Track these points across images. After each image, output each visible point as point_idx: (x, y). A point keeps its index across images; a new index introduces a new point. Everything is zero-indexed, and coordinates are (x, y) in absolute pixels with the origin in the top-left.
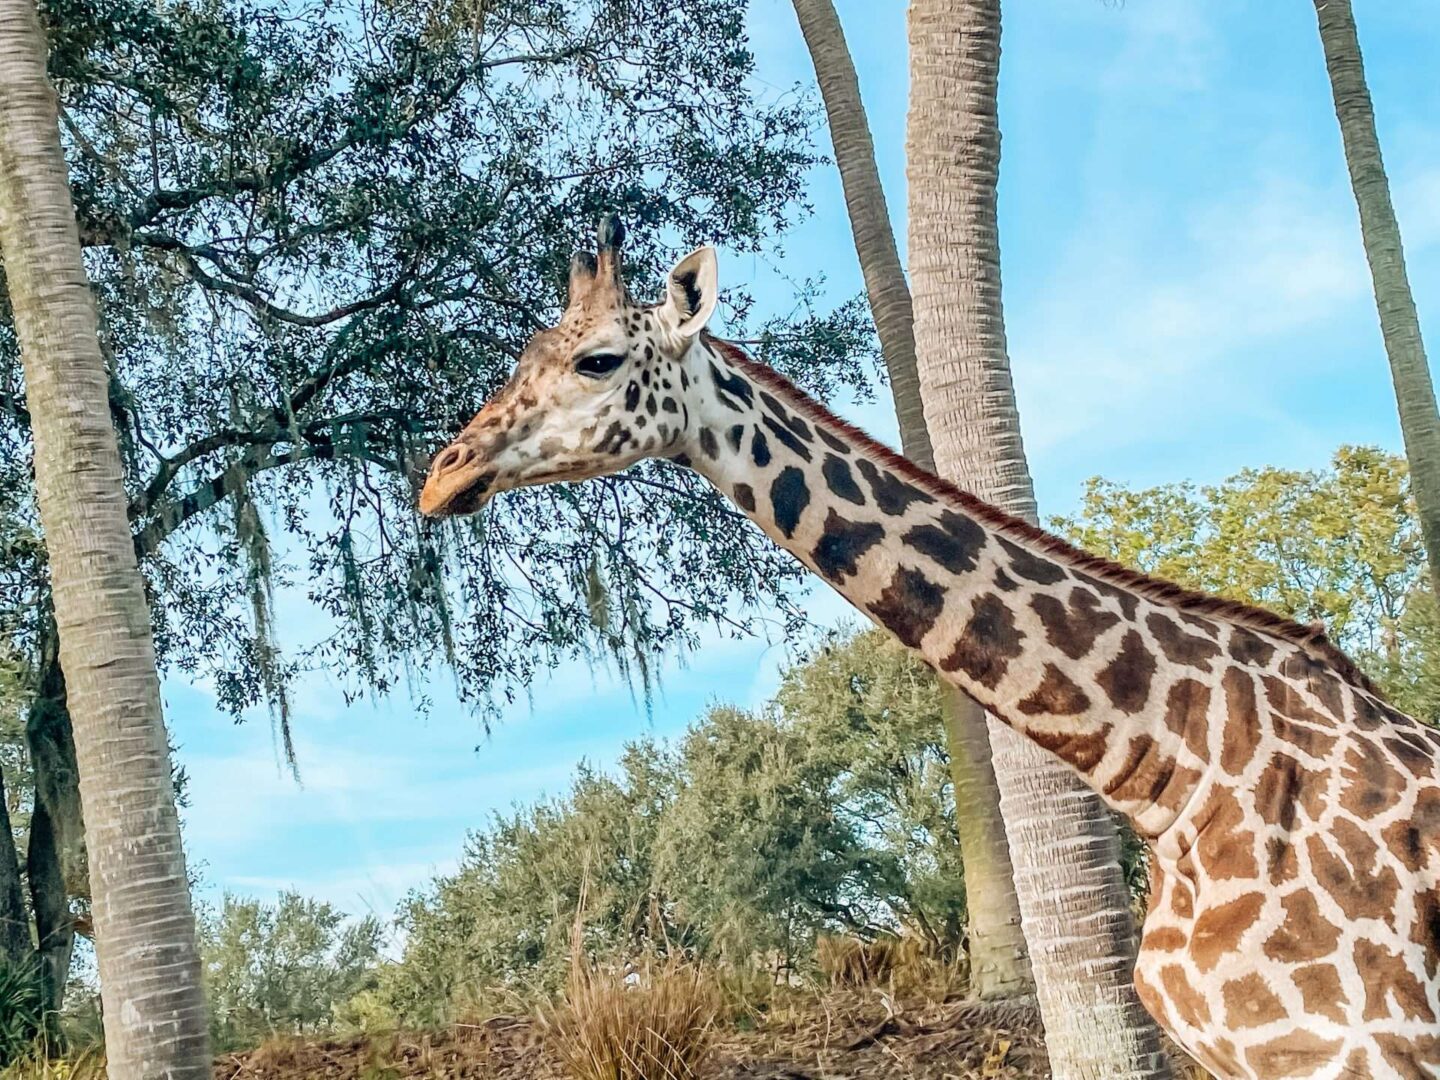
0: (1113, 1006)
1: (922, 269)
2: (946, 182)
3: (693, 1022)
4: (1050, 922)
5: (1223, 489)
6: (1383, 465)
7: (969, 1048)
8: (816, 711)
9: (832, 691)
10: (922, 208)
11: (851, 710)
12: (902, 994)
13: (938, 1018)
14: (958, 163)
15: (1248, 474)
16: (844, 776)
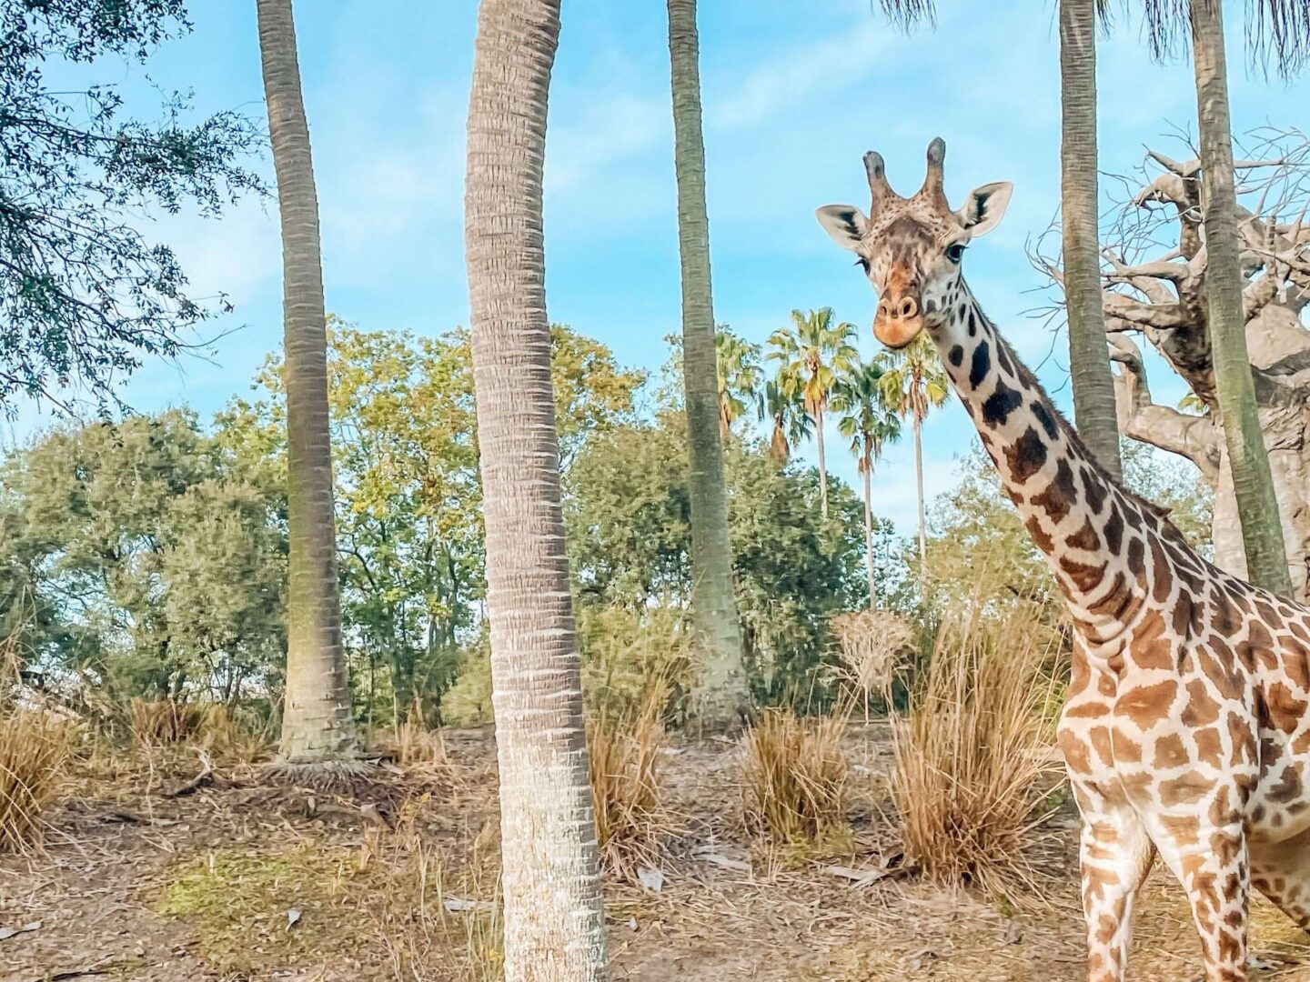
0: (565, 768)
1: (482, 129)
2: (515, 58)
3: (44, 763)
4: (521, 696)
5: (438, 344)
6: (571, 342)
7: (280, 803)
8: (38, 491)
9: (57, 474)
10: (490, 75)
11: (74, 494)
12: (216, 753)
13: (249, 776)
14: (527, 44)
15: (461, 332)
16: (58, 555)
